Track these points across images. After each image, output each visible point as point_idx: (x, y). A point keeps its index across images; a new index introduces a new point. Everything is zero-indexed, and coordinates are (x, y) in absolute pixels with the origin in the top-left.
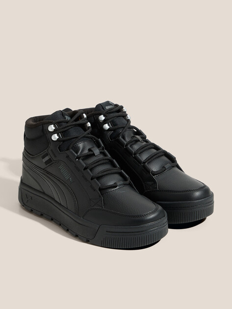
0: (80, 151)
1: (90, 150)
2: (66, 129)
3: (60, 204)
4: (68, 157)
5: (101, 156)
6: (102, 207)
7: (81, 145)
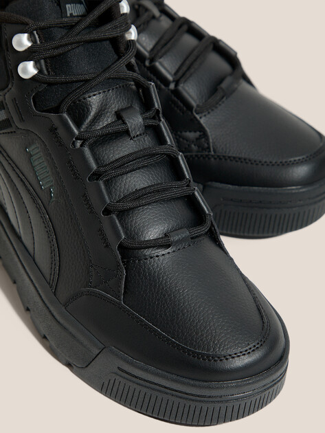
0: (90, 118)
1: (119, 115)
2: (60, 51)
3: (19, 238)
4: (53, 130)
5: (147, 141)
6: (118, 298)
7: (95, 101)
